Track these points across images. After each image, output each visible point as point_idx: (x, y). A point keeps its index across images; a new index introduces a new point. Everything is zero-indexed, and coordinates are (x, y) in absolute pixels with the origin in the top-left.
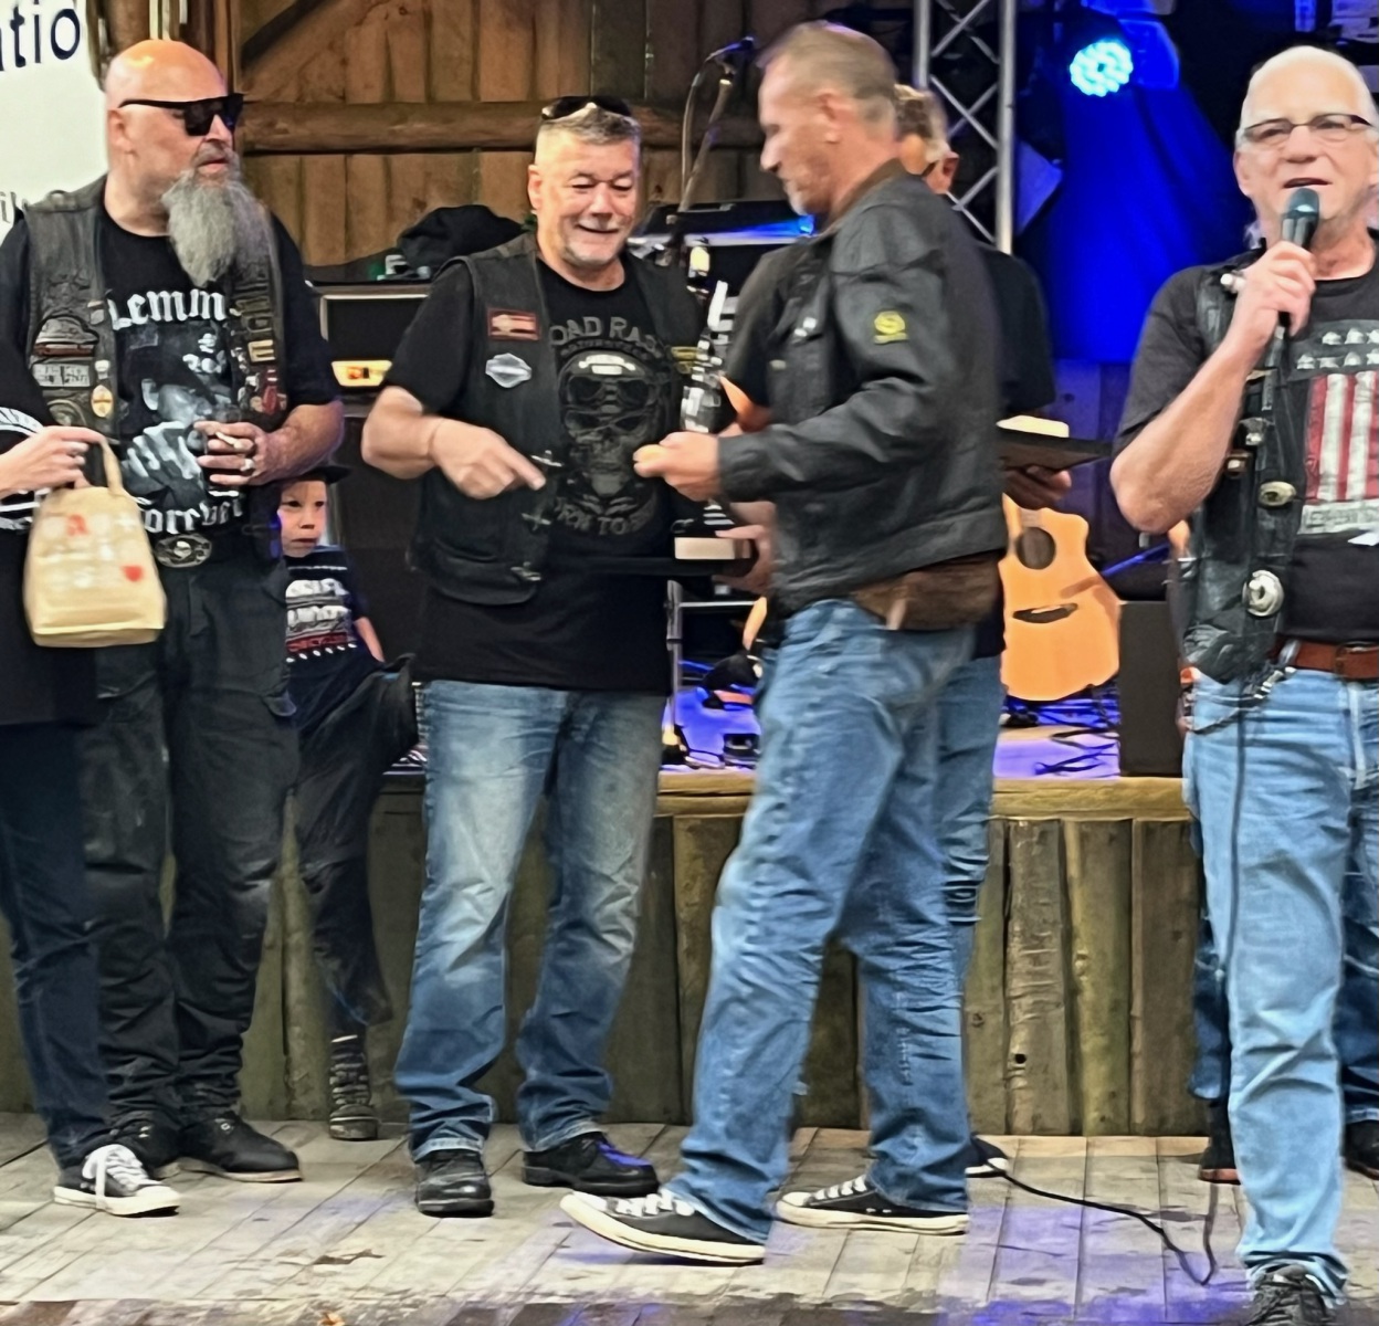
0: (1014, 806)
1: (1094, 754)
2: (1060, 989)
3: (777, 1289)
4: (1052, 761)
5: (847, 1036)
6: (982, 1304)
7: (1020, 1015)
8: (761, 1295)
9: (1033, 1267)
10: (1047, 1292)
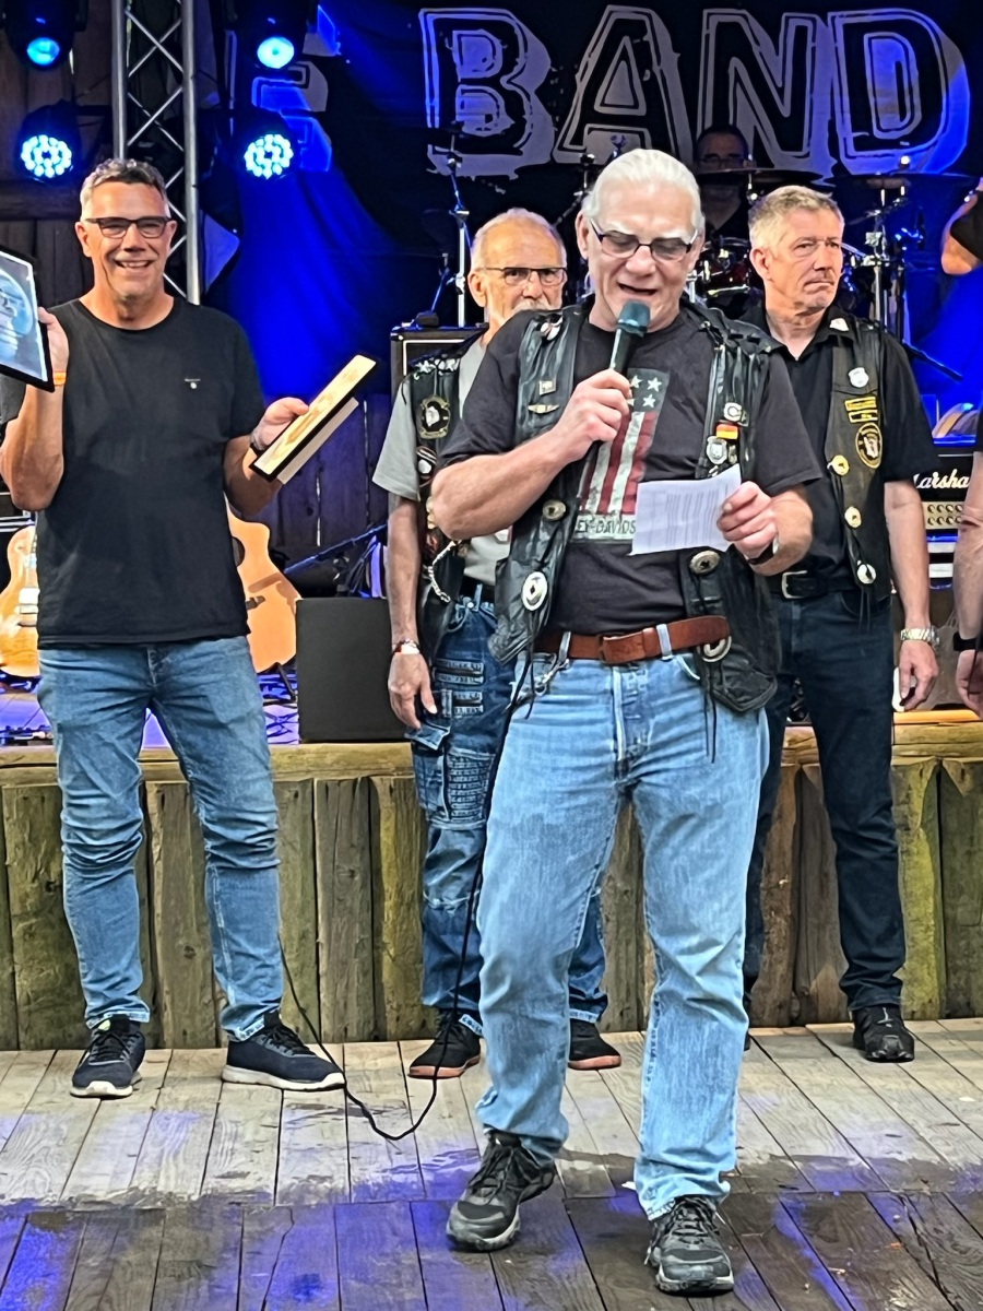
1: (280, 722)
6: (194, 1198)
8: (6, 1202)
9: (238, 1163)
10: (249, 1184)
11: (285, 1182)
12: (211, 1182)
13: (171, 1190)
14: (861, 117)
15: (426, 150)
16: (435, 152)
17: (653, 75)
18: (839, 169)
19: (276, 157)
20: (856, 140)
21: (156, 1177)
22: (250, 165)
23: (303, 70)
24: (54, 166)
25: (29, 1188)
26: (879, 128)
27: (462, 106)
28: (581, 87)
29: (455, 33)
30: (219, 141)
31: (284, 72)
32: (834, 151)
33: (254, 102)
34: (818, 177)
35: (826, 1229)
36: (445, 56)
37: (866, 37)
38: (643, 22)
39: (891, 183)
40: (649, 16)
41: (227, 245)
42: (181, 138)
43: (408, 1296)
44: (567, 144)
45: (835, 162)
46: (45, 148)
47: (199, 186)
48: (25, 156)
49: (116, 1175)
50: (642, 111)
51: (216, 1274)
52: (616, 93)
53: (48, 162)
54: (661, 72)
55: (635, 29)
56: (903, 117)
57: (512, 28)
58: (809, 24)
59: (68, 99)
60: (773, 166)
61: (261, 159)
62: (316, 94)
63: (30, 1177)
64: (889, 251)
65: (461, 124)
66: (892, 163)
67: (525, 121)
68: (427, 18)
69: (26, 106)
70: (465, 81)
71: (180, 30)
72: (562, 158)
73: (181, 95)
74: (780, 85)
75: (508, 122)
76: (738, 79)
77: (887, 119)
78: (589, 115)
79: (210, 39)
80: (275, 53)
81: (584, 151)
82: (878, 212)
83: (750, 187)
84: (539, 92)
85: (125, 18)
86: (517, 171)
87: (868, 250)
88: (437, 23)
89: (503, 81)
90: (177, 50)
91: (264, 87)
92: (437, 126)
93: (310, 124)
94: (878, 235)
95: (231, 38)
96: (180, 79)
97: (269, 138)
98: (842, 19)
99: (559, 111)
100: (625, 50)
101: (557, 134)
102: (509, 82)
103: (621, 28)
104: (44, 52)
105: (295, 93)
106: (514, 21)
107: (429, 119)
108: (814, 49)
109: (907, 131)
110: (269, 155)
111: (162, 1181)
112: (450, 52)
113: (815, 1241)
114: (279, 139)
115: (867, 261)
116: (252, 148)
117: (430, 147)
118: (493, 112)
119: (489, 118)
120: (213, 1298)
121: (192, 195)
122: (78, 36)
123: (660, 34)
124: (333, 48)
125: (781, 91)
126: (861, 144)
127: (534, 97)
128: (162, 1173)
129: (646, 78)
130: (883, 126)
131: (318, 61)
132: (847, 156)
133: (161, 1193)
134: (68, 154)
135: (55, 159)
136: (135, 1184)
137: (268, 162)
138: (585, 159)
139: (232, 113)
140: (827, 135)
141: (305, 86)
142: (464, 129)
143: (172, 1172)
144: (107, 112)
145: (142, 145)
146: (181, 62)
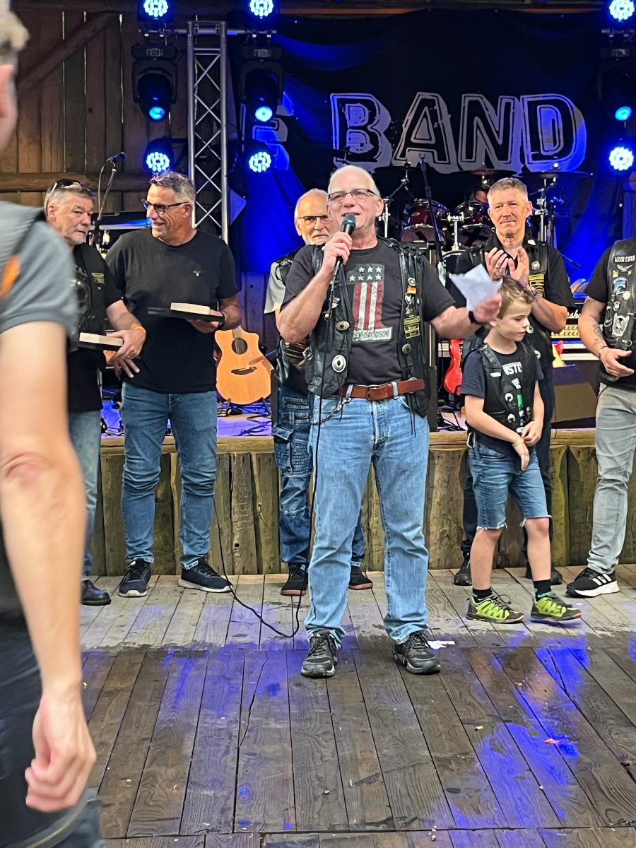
0: (232, 448)
1: (264, 425)
2: (252, 517)
3: (142, 643)
4: (247, 429)
5: (170, 540)
6: (222, 646)
7: (236, 529)
8: (136, 646)
9: (243, 629)
10: (247, 640)
11: (264, 639)
12: (230, 638)
13: (212, 641)
14: (535, 144)
15: (333, 159)
16: (337, 161)
17: (438, 125)
18: (525, 169)
19: (263, 162)
20: (533, 155)
21: (205, 635)
22: (251, 167)
23: (276, 123)
24: (161, 167)
25: (147, 639)
26: (544, 150)
27: (350, 139)
28: (405, 130)
29: (347, 105)
30: (237, 155)
31: (268, 123)
32: (523, 161)
33: (254, 138)
34: (516, 173)
35: (512, 664)
36: (342, 115)
37: (538, 107)
38: (434, 100)
39: (549, 176)
40: (437, 97)
41: (241, 204)
42: (220, 154)
43: (320, 694)
44: (398, 157)
45: (523, 166)
46: (157, 158)
47: (228, 176)
48: (148, 162)
49: (186, 635)
50: (433, 141)
51: (232, 682)
52: (422, 133)
53: (159, 165)
54: (442, 124)
55: (431, 103)
56: (555, 145)
57: (373, 103)
58: (512, 101)
60: (493, 167)
61: (256, 164)
62: (282, 134)
63: (147, 635)
64: (548, 208)
65: (349, 148)
66: (550, 166)
67: (378, 147)
68: (334, 97)
69: (149, 139)
70: (351, 128)
71: (219, 104)
72: (396, 164)
73: (220, 134)
74: (497, 129)
75: (370, 147)
76: (478, 127)
77: (547, 147)
78: (409, 143)
79: (234, 107)
80: (264, 114)
81: (406, 160)
82: (543, 190)
83: (483, 177)
84: (385, 133)
85: (194, 98)
86: (375, 170)
87: (538, 207)
88: (339, 101)
89: (369, 127)
90: (218, 113)
91: (258, 130)
92: (338, 149)
93: (279, 147)
94: (543, 200)
95: (243, 107)
96: (219, 126)
97: (260, 153)
98: (527, 98)
99: (394, 142)
100: (425, 112)
101: (393, 152)
102: (372, 128)
103: (424, 102)
104: (157, 114)
105: (272, 133)
106: (374, 100)
107: (334, 145)
108: (514, 113)
109: (557, 151)
110: (260, 162)
111: (208, 638)
112: (344, 114)
113: (508, 670)
114: (265, 154)
115: (537, 212)
116: (252, 158)
117: (335, 158)
118: (364, 142)
119: (362, 145)
120: (230, 693)
121: (225, 180)
122: (173, 106)
123: (442, 106)
124: (290, 111)
125: (498, 133)
126: (535, 157)
127: (383, 135)
128: (208, 635)
129: (435, 126)
130: (546, 149)
131: (283, 118)
132: (529, 163)
133: (207, 643)
134: (168, 161)
135: (162, 163)
136: (195, 639)
137: (260, 165)
138: (406, 164)
139: (242, 142)
140: (519, 153)
141: (277, 130)
142: (351, 150)
143: (212, 633)
144: (186, 141)
145: (202, 157)
146: (220, 118)
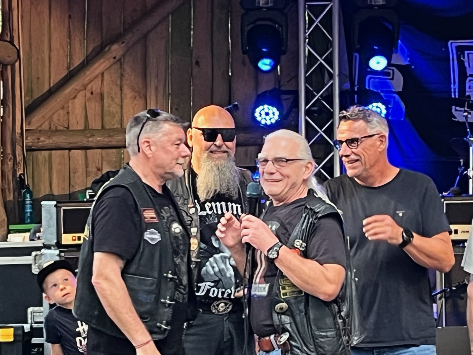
23: (391, 72)
24: (270, 119)
31: (383, 72)
33: (367, 87)
46: (266, 110)
48: (257, 115)
53: (268, 117)
59: (277, 87)
62: (397, 83)
69: (257, 91)
71: (332, 54)
73: (332, 85)
79: (346, 57)
85: (305, 47)
91: (372, 80)
93: (394, 98)
95: (356, 57)
96: (331, 76)
97: (375, 104)
104: (266, 65)
105: (387, 83)
114: (380, 105)
122: (283, 58)
124: (406, 60)
131: (398, 67)
134: (277, 113)
135: (271, 115)
139: (356, 93)
144: (296, 93)
145: (313, 109)
146: (332, 68)
